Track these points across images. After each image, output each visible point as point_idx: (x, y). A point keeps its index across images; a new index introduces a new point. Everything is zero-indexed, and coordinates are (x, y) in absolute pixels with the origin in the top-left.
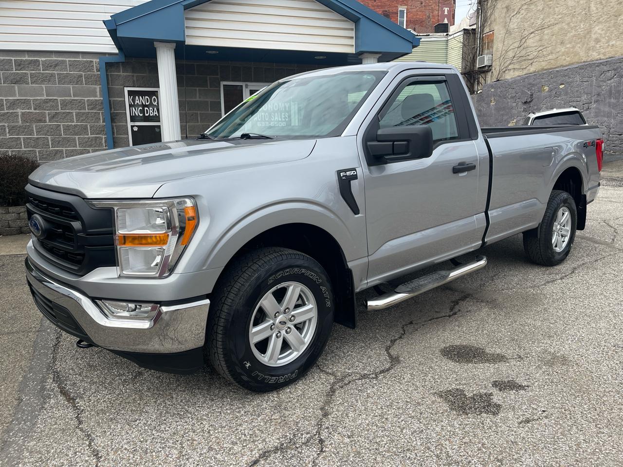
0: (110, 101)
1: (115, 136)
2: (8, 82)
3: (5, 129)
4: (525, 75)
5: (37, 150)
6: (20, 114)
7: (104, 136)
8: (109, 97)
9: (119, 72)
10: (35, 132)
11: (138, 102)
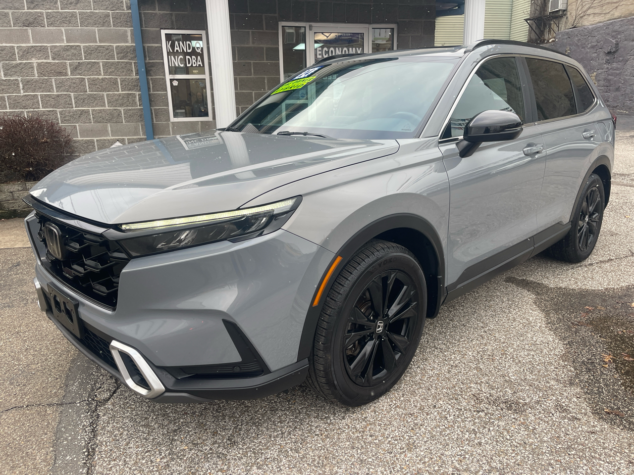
0: (144, 47)
1: (152, 92)
2: (20, 25)
3: (18, 84)
4: (608, 20)
5: (58, 110)
6: (35, 65)
7: (137, 93)
8: (143, 43)
9: (155, 9)
10: (55, 89)
11: (178, 49)
